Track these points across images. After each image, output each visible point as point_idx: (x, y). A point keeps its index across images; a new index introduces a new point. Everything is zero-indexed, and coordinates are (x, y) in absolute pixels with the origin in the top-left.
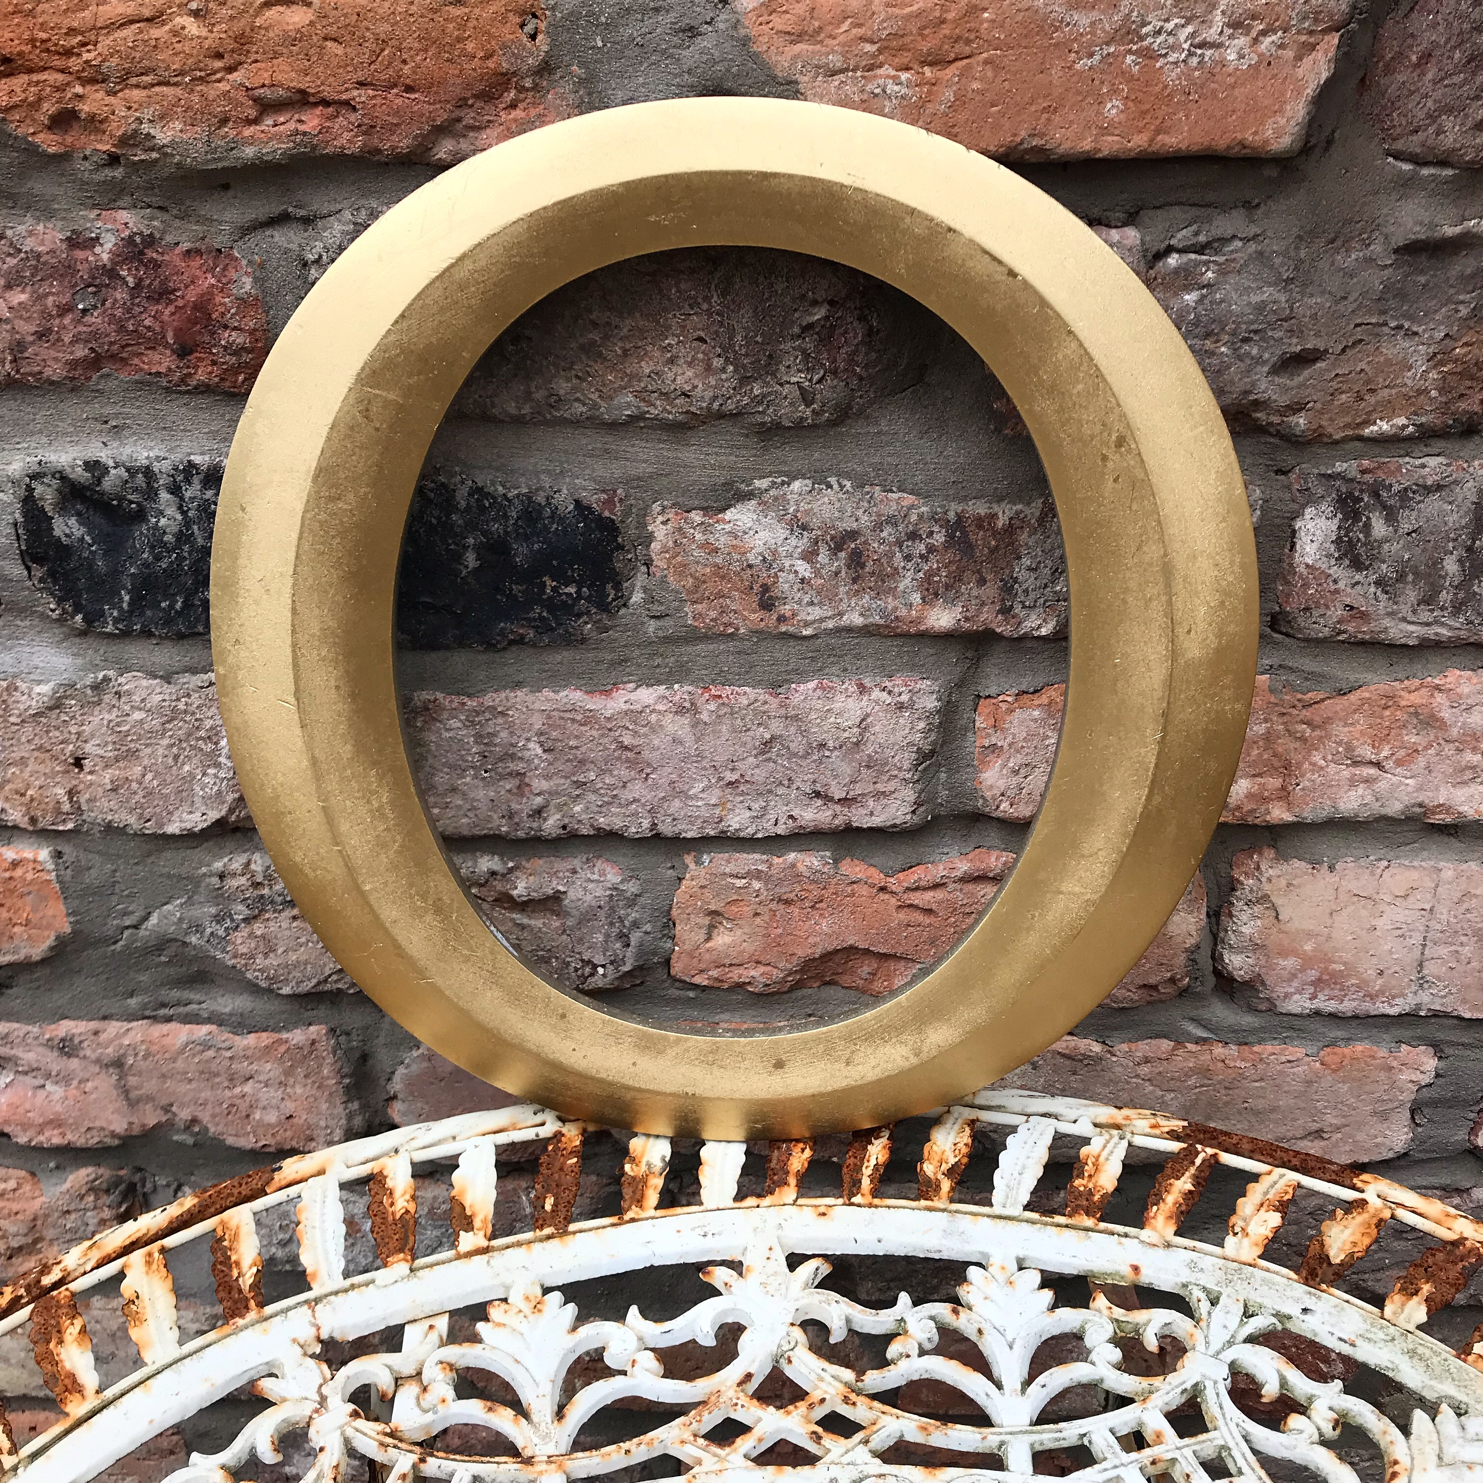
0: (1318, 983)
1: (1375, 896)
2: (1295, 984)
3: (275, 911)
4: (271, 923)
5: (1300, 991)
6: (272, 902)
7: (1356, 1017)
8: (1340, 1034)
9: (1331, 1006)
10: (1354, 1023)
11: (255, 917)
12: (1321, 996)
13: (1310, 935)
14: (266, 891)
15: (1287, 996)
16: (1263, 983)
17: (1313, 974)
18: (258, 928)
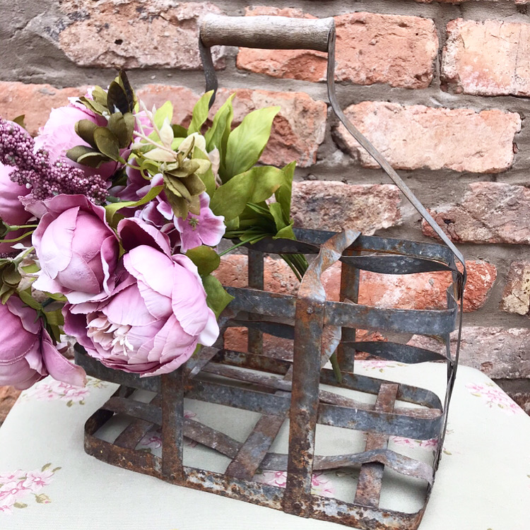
0: (479, 78)
1: (499, 36)
2: (471, 78)
3: (81, 21)
4: (78, 27)
5: (473, 82)
6: (80, 16)
7: (492, 96)
8: (487, 105)
9: (483, 90)
10: (492, 99)
11: (72, 24)
12: (480, 85)
13: (476, 54)
14: (79, 10)
15: (468, 84)
16: (459, 78)
17: (477, 74)
18: (73, 30)
